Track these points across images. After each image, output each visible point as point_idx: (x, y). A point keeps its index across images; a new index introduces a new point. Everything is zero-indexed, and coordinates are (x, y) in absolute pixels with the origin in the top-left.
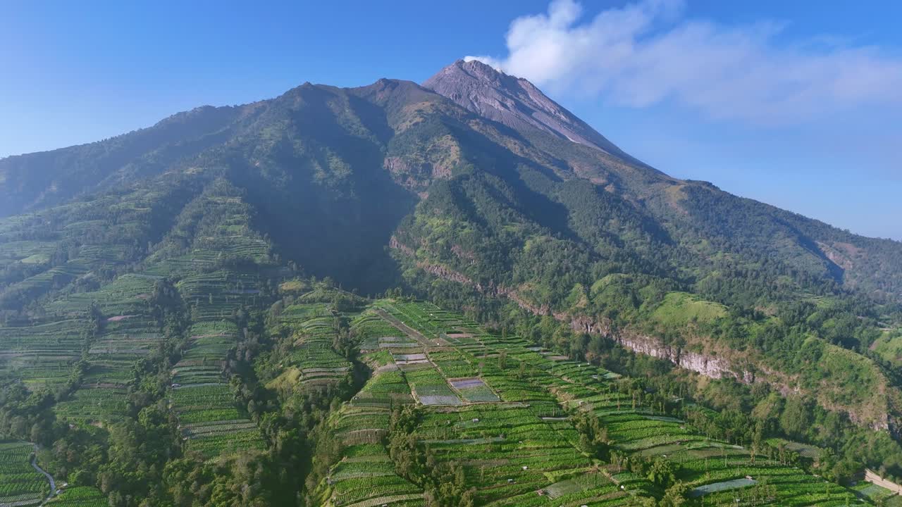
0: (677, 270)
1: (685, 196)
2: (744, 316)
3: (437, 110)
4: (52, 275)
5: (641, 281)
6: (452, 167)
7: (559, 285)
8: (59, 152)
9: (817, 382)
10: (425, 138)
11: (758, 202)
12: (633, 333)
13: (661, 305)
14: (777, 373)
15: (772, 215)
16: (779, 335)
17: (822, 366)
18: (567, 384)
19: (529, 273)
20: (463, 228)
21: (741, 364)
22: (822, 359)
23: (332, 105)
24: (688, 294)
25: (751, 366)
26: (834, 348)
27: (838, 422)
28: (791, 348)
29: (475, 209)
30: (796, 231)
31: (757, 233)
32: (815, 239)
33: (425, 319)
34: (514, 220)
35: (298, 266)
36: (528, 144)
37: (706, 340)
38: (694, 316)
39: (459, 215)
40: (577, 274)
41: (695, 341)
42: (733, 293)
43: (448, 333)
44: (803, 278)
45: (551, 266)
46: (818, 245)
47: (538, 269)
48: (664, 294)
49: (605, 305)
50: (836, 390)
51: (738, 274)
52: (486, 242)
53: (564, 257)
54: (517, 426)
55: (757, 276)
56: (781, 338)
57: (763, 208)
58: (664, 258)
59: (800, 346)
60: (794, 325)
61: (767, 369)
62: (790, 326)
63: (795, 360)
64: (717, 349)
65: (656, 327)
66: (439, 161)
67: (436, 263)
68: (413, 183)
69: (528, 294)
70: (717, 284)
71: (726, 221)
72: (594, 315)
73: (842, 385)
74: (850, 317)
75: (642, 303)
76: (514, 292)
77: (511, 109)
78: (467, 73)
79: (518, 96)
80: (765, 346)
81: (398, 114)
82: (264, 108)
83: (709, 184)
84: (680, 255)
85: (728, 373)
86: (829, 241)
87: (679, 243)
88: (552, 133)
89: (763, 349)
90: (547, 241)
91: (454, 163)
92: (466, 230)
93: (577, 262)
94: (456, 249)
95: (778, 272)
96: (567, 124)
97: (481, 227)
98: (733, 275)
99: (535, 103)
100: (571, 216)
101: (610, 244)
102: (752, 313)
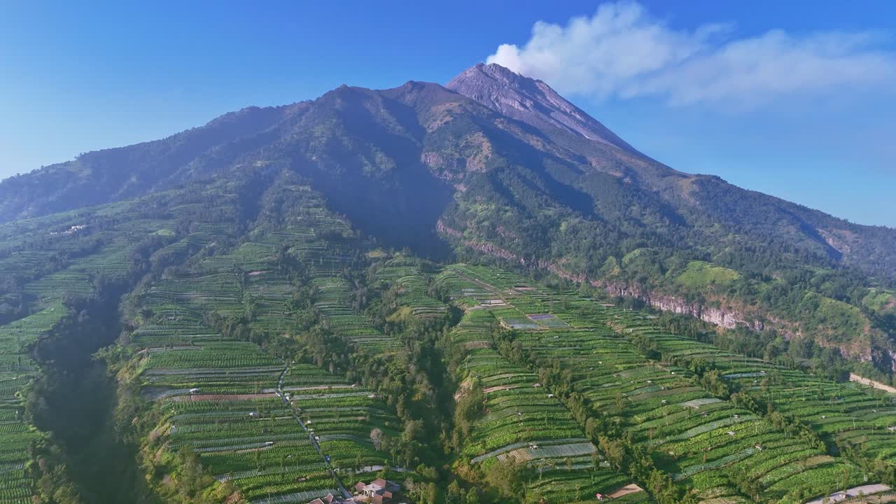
0: (693, 249)
1: (696, 188)
2: (754, 278)
3: (465, 109)
4: (185, 244)
5: (667, 253)
6: (485, 161)
7: (594, 258)
8: (131, 149)
9: (815, 326)
10: (458, 136)
11: (763, 194)
12: (661, 294)
13: (685, 271)
14: (783, 322)
15: (776, 204)
16: (784, 292)
17: (819, 314)
18: (618, 319)
19: (566, 249)
20: (506, 211)
21: (753, 315)
22: (819, 309)
23: (368, 106)
24: (707, 263)
25: (761, 317)
26: (829, 300)
27: (832, 356)
28: (793, 302)
29: (513, 196)
30: (799, 220)
31: (763, 222)
32: (816, 227)
33: (495, 277)
34: (549, 205)
35: (377, 240)
36: (550, 142)
37: (723, 298)
38: (713, 279)
39: (501, 201)
40: (609, 249)
41: (713, 299)
42: (743, 265)
43: (515, 287)
44: (805, 254)
45: (585, 243)
46: (818, 232)
47: (574, 246)
48: (687, 263)
49: (636, 272)
50: (830, 332)
51: (748, 250)
52: (527, 223)
53: (596, 235)
54: (587, 341)
55: (764, 252)
56: (785, 294)
57: (768, 199)
58: (682, 238)
59: (802, 300)
60: (796, 284)
61: (774, 319)
62: (793, 285)
63: (797, 311)
64: (733, 304)
65: (680, 289)
66: (473, 156)
67: (483, 241)
68: (448, 175)
69: (567, 266)
70: (729, 257)
71: (735, 210)
72: (626, 281)
73: (835, 328)
74: (843, 281)
75: (668, 270)
76: (554, 265)
77: (530, 109)
78: (487, 75)
79: (535, 97)
80: (772, 301)
81: (428, 114)
82: (307, 109)
83: (718, 178)
84: (695, 235)
85: (742, 323)
86: (829, 229)
87: (694, 227)
88: (569, 131)
89: (771, 303)
90: (580, 222)
91: (487, 157)
92: (509, 214)
93: (609, 239)
94: (500, 229)
95: (782, 249)
96: (582, 122)
97: (521, 211)
98: (744, 250)
99: (552, 103)
100: (596, 203)
101: (634, 226)
102: (761, 275)
